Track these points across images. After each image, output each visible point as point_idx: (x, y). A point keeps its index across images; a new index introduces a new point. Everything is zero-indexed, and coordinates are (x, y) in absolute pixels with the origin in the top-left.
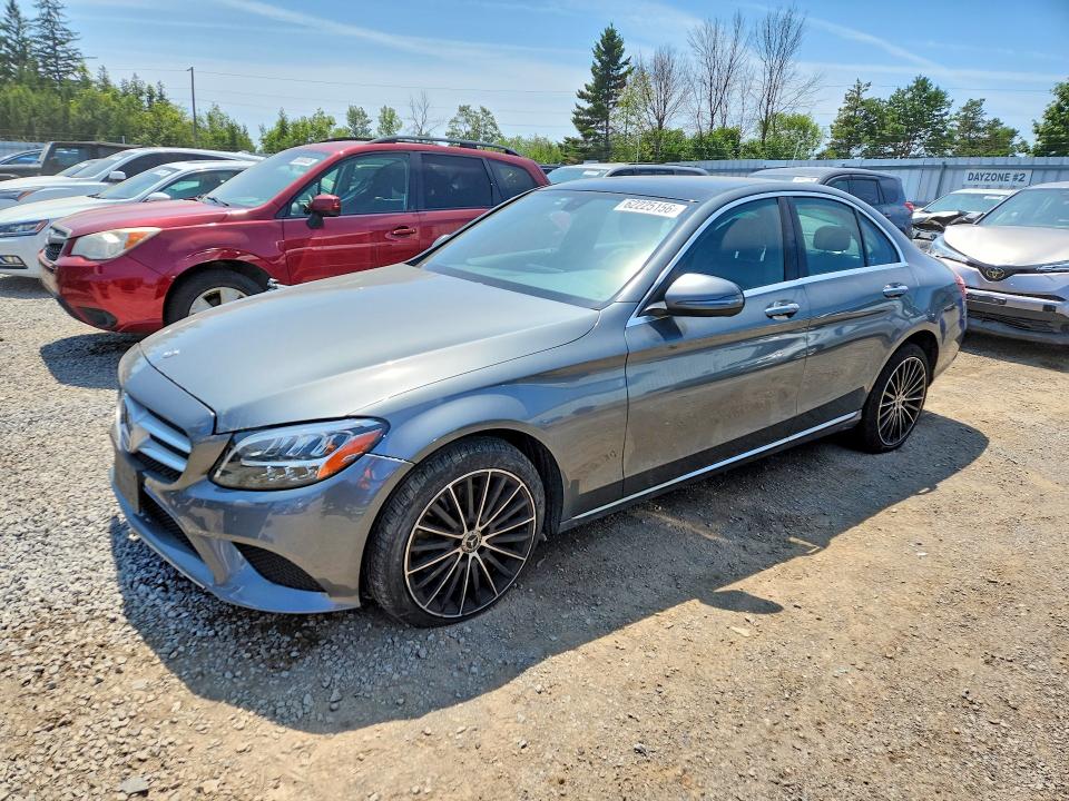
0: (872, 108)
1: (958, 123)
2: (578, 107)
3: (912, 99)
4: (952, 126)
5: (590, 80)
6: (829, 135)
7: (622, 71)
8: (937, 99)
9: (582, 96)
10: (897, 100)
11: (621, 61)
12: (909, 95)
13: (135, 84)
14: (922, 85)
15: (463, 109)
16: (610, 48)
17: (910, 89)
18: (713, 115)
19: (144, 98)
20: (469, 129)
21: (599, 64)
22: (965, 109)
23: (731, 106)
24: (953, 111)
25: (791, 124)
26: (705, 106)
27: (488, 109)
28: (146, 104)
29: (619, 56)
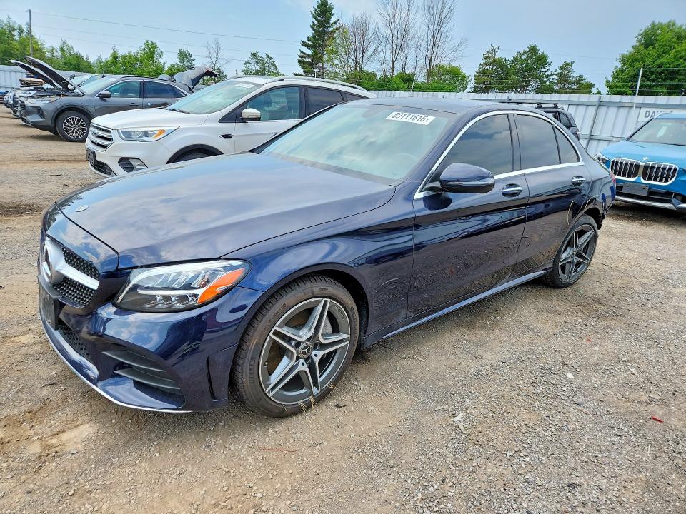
0: (500, 64)
1: (557, 78)
2: (301, 52)
3: (527, 59)
4: (553, 79)
5: (310, 33)
6: (473, 80)
7: (332, 29)
8: (542, 60)
9: (304, 44)
10: (516, 60)
11: (332, 21)
12: (524, 57)
13: (9, 23)
14: (533, 49)
15: (254, 55)
16: (324, 12)
17: (525, 52)
18: (393, 63)
19: (16, 33)
20: (258, 68)
21: (316, 23)
22: (561, 68)
23: (409, 58)
24: (552, 69)
25: (447, 71)
26: (388, 55)
27: (270, 56)
28: (17, 37)
29: (330, 18)
